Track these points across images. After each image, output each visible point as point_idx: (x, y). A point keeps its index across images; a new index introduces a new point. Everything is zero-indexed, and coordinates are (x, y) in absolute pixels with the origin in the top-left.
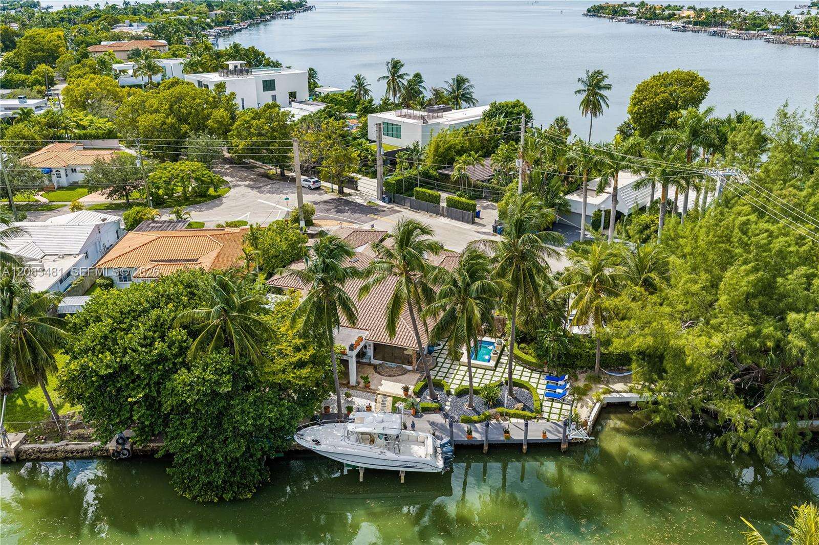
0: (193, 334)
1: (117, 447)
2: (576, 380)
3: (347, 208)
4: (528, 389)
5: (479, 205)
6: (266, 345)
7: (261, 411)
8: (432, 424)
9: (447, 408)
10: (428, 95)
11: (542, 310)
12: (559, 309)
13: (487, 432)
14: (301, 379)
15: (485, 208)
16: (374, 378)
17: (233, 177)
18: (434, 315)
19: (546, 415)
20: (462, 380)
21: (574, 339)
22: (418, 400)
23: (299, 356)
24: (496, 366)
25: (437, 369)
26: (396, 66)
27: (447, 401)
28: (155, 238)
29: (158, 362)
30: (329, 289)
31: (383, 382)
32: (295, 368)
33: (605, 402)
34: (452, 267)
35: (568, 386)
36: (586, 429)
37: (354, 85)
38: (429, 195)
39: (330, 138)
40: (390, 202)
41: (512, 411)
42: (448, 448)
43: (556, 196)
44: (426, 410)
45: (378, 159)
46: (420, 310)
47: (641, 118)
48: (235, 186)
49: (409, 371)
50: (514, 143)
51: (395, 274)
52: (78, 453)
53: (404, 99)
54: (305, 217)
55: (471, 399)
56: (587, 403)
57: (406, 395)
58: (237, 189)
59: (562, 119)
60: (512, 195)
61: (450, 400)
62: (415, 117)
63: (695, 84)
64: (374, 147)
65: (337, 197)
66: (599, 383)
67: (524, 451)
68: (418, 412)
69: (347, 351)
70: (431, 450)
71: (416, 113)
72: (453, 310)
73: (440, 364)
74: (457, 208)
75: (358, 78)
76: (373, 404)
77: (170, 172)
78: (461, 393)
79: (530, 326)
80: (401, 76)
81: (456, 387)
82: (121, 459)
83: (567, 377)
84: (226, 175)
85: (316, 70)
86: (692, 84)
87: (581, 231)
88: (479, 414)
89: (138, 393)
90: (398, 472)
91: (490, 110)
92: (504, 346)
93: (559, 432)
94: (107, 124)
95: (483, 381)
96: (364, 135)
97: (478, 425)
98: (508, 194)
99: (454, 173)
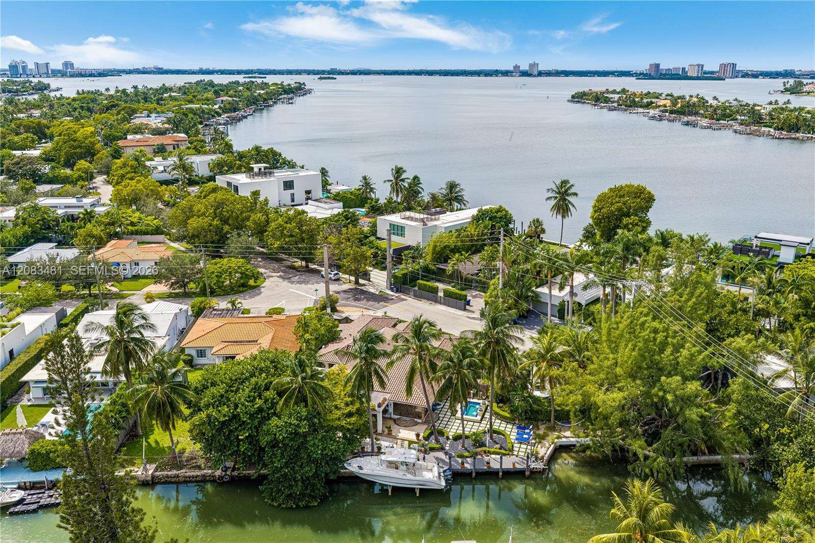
0: (280, 394)
1: (222, 474)
2: (538, 429)
3: (362, 297)
4: (504, 435)
5: (470, 295)
6: (326, 402)
7: (325, 445)
8: (437, 458)
9: (447, 448)
10: (425, 197)
11: (513, 379)
12: (525, 378)
13: (474, 463)
14: (350, 424)
15: (474, 297)
16: (395, 428)
17: (267, 269)
18: (438, 382)
19: (515, 453)
20: (457, 429)
21: (537, 400)
22: (427, 442)
23: (349, 409)
24: (481, 420)
25: (439, 422)
26: (399, 171)
27: (446, 443)
28: (222, 324)
29: (257, 413)
30: (369, 364)
31: (401, 430)
32: (346, 417)
33: (558, 444)
34: (448, 347)
35: (532, 433)
36: (543, 462)
37: (361, 184)
38: (429, 287)
39: (349, 240)
40: (397, 291)
41: (492, 450)
42: (448, 473)
43: (529, 289)
44: (432, 449)
45: (388, 257)
46: (428, 377)
47: (601, 222)
48: (269, 277)
49: (419, 423)
50: (497, 246)
51: (412, 354)
52: (193, 478)
53: (405, 199)
54: (331, 306)
55: (464, 442)
56: (545, 444)
57: (418, 439)
58: (271, 279)
59: (538, 220)
60: (495, 289)
61: (449, 443)
62: (416, 220)
63: (643, 196)
64: (383, 244)
65: (354, 287)
66: (554, 431)
67: (500, 477)
68: (426, 451)
69: (376, 408)
70: (436, 474)
71: (417, 216)
72: (451, 378)
73: (441, 419)
74: (452, 298)
75: (365, 178)
76: (395, 446)
77: (221, 267)
78: (457, 438)
79: (505, 391)
80: (403, 180)
81: (452, 434)
82: (224, 482)
83: (531, 427)
84: (261, 267)
85: (327, 169)
86: (640, 196)
87: (549, 317)
88: (469, 452)
89: (244, 433)
90: (415, 488)
91: (477, 215)
92: (488, 406)
93: (524, 463)
94: (155, 222)
95: (472, 430)
96: (374, 232)
97: (468, 459)
98: (492, 287)
99: (449, 268)
